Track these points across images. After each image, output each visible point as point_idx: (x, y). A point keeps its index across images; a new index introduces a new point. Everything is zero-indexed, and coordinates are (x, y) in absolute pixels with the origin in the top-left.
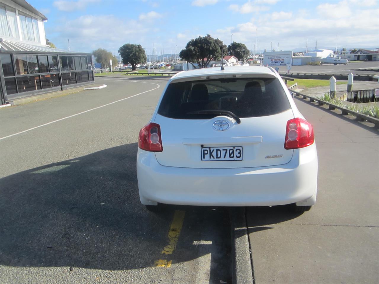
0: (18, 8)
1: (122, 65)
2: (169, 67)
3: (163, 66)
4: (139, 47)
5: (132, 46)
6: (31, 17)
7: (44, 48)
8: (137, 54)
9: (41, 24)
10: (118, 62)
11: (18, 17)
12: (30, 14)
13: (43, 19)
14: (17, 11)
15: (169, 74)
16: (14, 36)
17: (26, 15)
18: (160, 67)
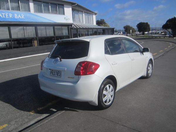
0: (84, 11)
1: (138, 32)
2: (163, 33)
3: (160, 33)
4: (147, 23)
5: (144, 23)
6: (90, 14)
7: (95, 26)
8: (145, 27)
9: (94, 16)
10: (135, 31)
11: (84, 14)
12: (90, 13)
13: (96, 14)
14: (83, 12)
15: (160, 37)
16: (81, 22)
17: (88, 13)
18: (158, 33)
